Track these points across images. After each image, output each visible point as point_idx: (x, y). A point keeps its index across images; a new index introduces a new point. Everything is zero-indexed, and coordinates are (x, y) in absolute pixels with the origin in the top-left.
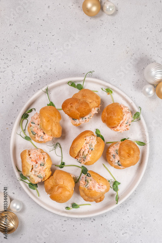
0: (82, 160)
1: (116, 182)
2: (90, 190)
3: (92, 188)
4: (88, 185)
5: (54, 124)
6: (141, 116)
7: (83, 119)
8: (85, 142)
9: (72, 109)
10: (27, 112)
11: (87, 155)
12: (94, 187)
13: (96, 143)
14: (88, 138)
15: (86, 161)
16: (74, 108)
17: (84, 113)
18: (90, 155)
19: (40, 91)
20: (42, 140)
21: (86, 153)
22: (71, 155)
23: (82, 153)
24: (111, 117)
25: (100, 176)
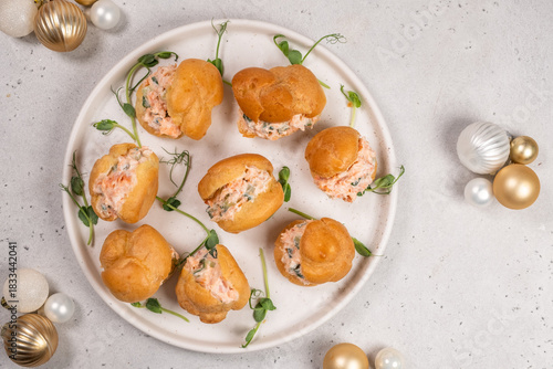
0: (217, 212)
1: (267, 300)
2: (200, 283)
3: (207, 282)
4: (201, 273)
5: (196, 105)
6: (395, 188)
7: (265, 126)
8: (244, 175)
9: (250, 92)
10: (156, 55)
11: (233, 205)
12: (211, 283)
13: (265, 189)
14: (253, 171)
15: (224, 217)
16: (258, 91)
17: (273, 113)
18: (239, 209)
19: (208, 24)
20: (156, 127)
21: (233, 199)
22: (199, 190)
23: (223, 195)
24: (325, 151)
25: (236, 266)
